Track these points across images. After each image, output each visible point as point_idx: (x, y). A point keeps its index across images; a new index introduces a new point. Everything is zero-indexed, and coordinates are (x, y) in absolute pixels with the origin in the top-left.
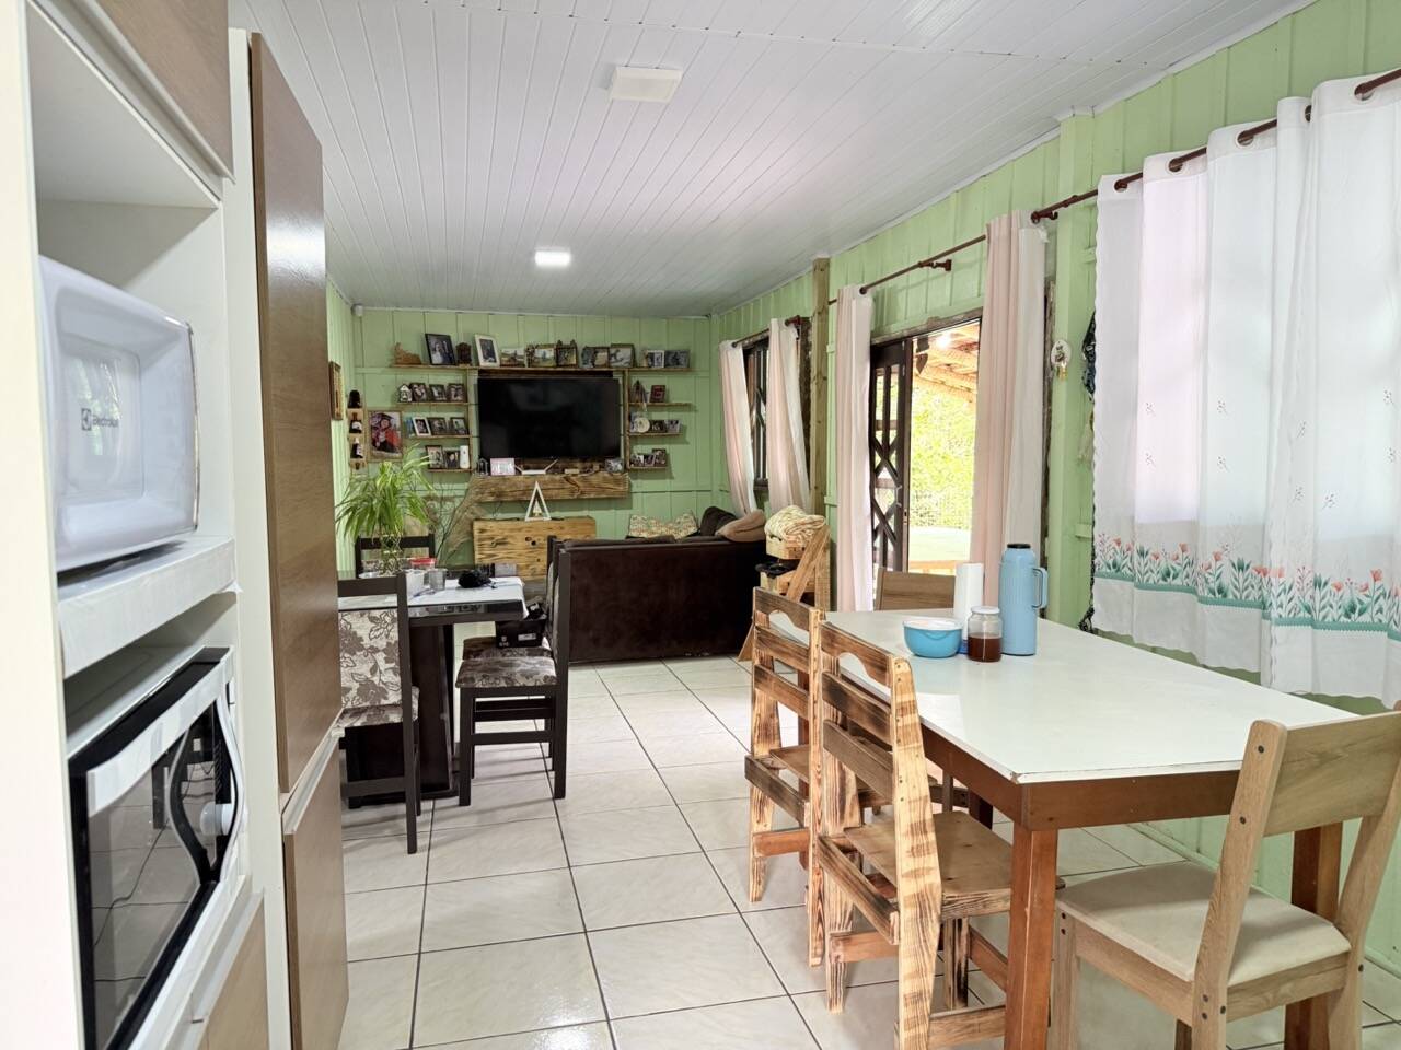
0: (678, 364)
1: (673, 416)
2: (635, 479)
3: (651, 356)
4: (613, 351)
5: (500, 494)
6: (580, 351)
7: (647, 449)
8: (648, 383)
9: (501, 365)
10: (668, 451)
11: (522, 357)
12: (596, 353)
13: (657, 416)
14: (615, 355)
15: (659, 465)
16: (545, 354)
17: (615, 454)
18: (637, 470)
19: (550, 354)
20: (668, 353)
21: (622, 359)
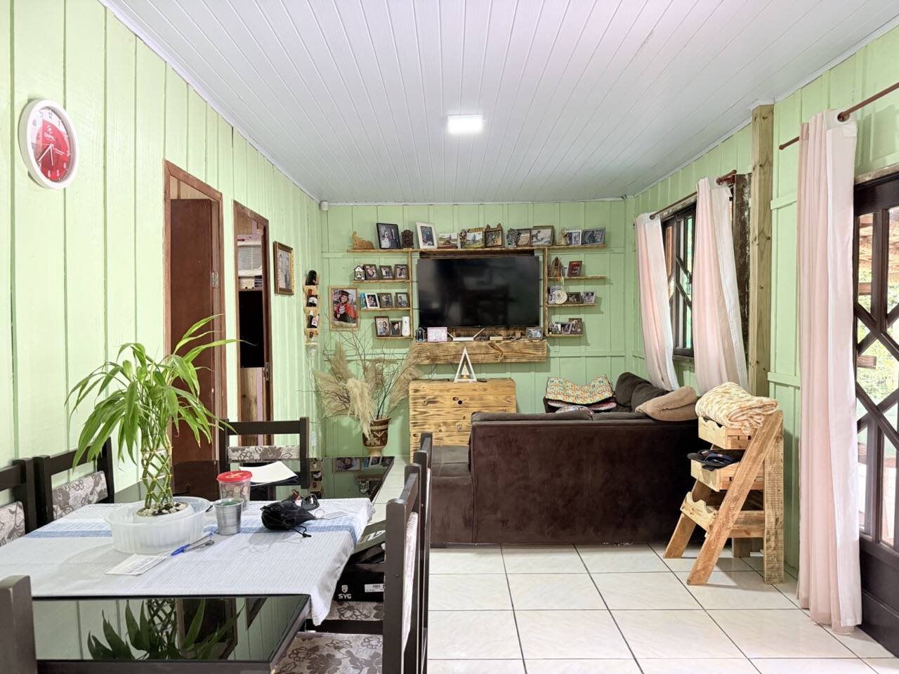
0: (594, 241)
1: (589, 288)
2: (554, 345)
3: (569, 236)
4: (534, 232)
5: (434, 359)
6: (506, 232)
7: (564, 318)
8: (566, 259)
9: (438, 248)
10: (583, 321)
11: (456, 240)
12: (519, 234)
13: (574, 289)
14: (536, 236)
15: (575, 331)
16: (475, 237)
17: (536, 323)
18: (554, 338)
19: (479, 236)
20: (585, 233)
21: (542, 239)
